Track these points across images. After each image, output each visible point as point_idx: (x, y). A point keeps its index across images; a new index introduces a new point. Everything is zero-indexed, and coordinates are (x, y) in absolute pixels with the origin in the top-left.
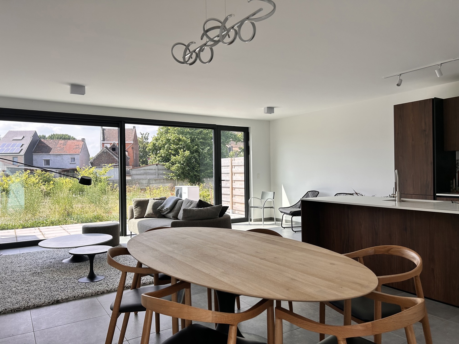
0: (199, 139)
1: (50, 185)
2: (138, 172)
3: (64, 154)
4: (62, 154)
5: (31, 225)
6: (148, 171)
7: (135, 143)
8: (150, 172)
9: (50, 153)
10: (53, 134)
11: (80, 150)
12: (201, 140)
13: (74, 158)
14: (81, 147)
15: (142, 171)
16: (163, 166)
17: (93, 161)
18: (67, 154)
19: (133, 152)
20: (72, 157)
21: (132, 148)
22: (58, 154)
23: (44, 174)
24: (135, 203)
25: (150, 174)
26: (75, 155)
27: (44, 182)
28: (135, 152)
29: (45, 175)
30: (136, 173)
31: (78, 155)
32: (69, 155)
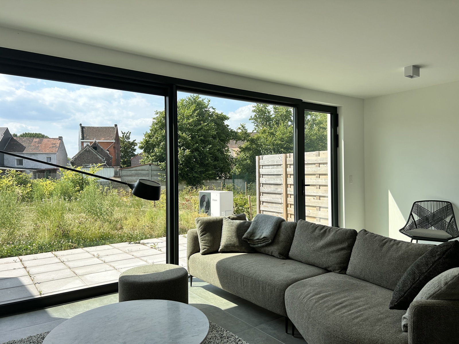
0: (199, 136)
1: (27, 188)
2: (129, 173)
3: (39, 153)
4: (36, 153)
5: (8, 253)
6: (140, 172)
7: (117, 142)
8: (142, 173)
9: (23, 152)
10: (26, 133)
11: (57, 149)
12: (202, 138)
13: (51, 157)
14: (58, 145)
15: (133, 172)
16: (157, 166)
17: (75, 160)
18: (43, 153)
19: (115, 152)
20: (48, 157)
21: (114, 147)
22: (33, 153)
23: (19, 175)
24: (201, 225)
25: (143, 175)
26: (51, 154)
27: (19, 184)
28: (117, 151)
29: (21, 176)
30: (126, 174)
31: (55, 154)
32: (45, 154)
